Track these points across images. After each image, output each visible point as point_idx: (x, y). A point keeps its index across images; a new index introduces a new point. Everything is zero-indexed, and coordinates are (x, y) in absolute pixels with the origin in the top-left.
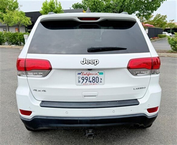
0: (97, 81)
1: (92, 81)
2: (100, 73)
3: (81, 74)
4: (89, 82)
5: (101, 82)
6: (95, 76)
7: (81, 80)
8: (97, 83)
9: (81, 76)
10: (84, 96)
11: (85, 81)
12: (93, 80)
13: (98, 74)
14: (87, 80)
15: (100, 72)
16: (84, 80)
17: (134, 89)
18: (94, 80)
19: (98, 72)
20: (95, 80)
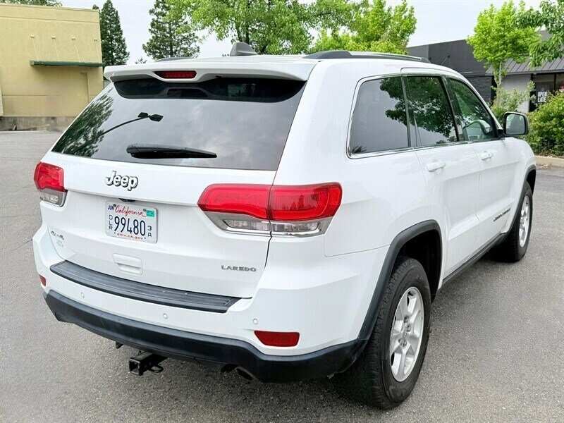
0: (143, 233)
1: (132, 230)
2: (148, 212)
3: (115, 208)
4: (128, 230)
5: (150, 235)
6: (140, 219)
7: (113, 222)
8: (143, 237)
9: (114, 213)
10: (119, 264)
11: (121, 226)
12: (135, 227)
13: (145, 213)
14: (124, 225)
15: (148, 209)
16: (118, 224)
17: (222, 267)
18: (137, 227)
19: (145, 210)
20: (139, 227)
